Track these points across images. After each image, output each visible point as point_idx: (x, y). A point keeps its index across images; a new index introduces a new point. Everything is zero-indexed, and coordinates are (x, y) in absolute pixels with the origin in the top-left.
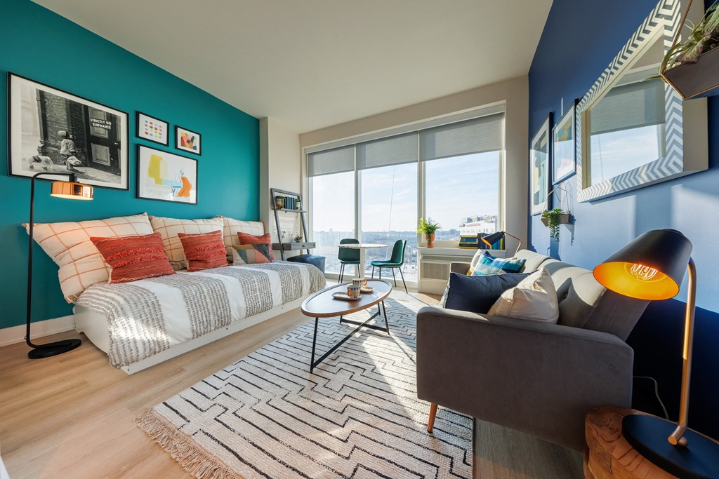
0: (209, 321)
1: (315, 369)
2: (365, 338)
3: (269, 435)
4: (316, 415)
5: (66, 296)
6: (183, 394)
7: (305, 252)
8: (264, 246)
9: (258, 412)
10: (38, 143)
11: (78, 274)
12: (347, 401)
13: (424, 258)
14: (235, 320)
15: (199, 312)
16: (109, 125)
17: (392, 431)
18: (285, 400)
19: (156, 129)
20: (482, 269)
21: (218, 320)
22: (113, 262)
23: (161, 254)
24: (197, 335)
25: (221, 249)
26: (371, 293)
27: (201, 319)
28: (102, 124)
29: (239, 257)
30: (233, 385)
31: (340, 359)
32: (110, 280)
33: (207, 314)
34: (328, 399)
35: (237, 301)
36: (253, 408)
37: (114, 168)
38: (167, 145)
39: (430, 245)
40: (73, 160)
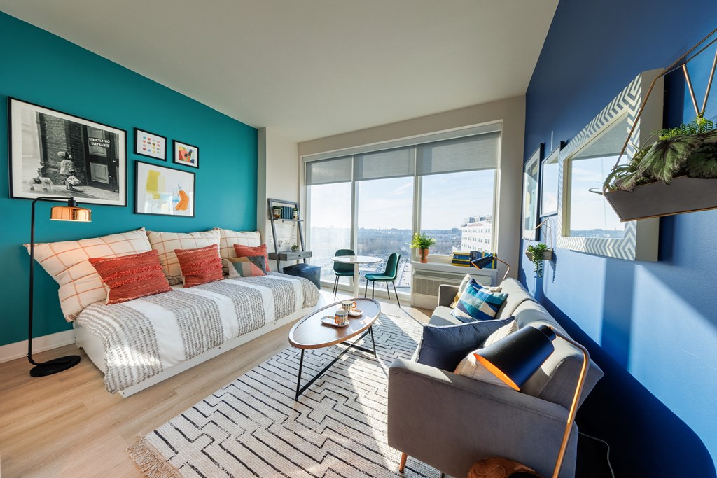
0: (201, 343)
1: (300, 397)
2: (351, 360)
3: (251, 470)
4: (297, 449)
5: (66, 316)
6: (173, 421)
7: (301, 261)
8: (260, 258)
9: (242, 444)
10: (38, 164)
11: (77, 294)
12: (328, 434)
13: (418, 273)
14: (228, 339)
15: (193, 335)
16: (107, 144)
17: (366, 469)
18: (269, 431)
19: (154, 144)
20: (467, 299)
21: (211, 341)
22: (110, 283)
23: (158, 272)
24: (190, 356)
25: (217, 264)
26: (359, 317)
27: (193, 341)
28: (101, 143)
29: (234, 270)
30: (221, 413)
31: (327, 385)
32: (108, 300)
33: (200, 336)
34: (310, 431)
35: (230, 321)
36: (238, 439)
37: (113, 186)
38: (165, 160)
39: (423, 260)
40: (73, 180)
